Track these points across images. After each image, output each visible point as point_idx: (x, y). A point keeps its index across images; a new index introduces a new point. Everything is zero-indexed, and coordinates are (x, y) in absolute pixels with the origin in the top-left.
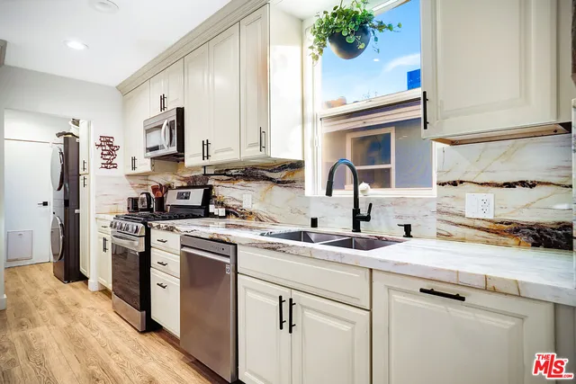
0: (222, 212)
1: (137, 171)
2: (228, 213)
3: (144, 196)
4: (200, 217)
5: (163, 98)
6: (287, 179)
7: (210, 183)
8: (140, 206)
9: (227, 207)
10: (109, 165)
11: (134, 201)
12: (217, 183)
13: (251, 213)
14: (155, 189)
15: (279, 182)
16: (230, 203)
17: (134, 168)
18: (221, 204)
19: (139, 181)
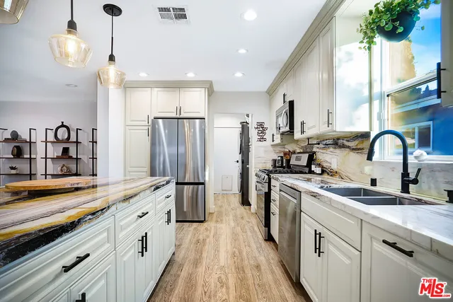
0: (318, 170)
1: (275, 143)
2: (323, 172)
3: (280, 158)
4: (306, 173)
5: (284, 95)
6: (358, 147)
7: (314, 150)
8: (277, 165)
9: (323, 167)
10: (262, 139)
11: (275, 161)
12: (318, 150)
13: (336, 172)
14: (285, 154)
15: (353, 149)
16: (325, 165)
17: (273, 141)
18: (319, 165)
19: (278, 149)
